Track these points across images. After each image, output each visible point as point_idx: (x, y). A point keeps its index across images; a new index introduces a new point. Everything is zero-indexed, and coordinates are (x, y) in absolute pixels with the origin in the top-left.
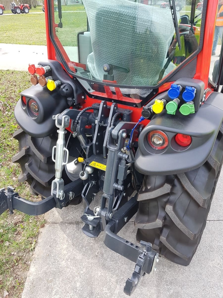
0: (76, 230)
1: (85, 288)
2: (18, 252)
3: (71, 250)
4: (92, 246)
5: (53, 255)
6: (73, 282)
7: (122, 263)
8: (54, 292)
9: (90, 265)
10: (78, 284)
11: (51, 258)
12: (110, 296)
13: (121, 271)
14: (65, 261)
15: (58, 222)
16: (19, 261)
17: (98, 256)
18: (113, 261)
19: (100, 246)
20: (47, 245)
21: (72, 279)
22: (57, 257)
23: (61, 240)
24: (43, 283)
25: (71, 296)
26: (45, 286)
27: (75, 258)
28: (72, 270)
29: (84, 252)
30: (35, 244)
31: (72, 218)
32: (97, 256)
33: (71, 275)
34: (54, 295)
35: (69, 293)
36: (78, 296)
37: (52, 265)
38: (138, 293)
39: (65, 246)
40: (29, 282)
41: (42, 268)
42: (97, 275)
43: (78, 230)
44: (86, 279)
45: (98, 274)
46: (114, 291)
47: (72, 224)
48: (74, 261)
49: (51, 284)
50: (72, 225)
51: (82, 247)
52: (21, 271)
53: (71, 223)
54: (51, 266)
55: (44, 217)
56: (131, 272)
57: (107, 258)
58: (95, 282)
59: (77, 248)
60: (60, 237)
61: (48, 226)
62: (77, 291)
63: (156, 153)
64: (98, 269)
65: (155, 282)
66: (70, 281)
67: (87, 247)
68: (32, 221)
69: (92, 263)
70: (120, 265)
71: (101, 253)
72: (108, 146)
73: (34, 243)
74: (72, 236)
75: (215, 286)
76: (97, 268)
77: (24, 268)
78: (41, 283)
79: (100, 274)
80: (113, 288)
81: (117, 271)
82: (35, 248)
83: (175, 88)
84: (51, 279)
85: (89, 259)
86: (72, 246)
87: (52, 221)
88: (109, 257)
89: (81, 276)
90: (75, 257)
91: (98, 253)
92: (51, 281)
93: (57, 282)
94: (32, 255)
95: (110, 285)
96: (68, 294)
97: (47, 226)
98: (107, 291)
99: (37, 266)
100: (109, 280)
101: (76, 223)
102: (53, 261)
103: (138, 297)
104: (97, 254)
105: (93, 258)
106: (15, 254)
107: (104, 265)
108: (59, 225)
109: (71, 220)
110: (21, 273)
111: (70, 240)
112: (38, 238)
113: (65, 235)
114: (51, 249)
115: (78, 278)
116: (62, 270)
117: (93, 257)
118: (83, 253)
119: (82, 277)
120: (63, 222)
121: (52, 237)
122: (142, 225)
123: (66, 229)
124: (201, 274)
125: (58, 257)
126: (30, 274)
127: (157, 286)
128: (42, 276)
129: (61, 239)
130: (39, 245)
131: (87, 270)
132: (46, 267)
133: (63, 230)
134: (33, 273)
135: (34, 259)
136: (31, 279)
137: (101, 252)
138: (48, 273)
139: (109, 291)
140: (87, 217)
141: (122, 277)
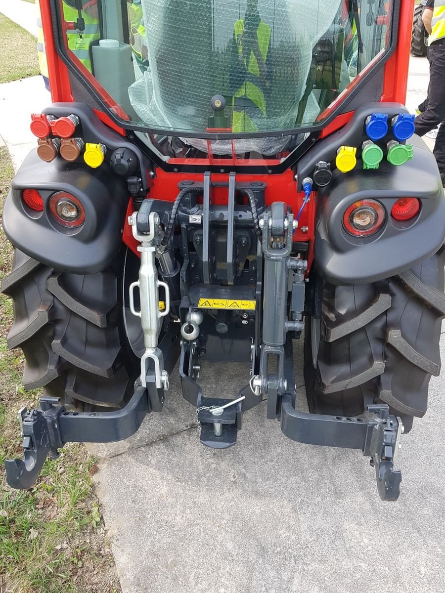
0: (167, 452)
1: (246, 547)
2: (70, 541)
3: (181, 492)
4: (216, 469)
5: (149, 516)
6: (218, 546)
7: (287, 477)
8: (191, 579)
9: (233, 503)
10: (230, 546)
11: (148, 522)
12: (297, 538)
13: (293, 490)
14: (180, 517)
15: (122, 452)
16: (81, 556)
17: (237, 481)
18: (268, 479)
19: (231, 464)
20: (126, 503)
21: (213, 541)
22: (159, 515)
23: (149, 482)
24: (160, 574)
25: (227, 571)
26: (167, 578)
27: (195, 503)
28: (204, 526)
29: (207, 485)
30: (99, 510)
31: (148, 432)
32: (235, 482)
33: (207, 536)
34: (196, 584)
35: (222, 568)
36: (242, 565)
37: (157, 534)
38: (339, 513)
39: (164, 490)
40: (131, 585)
41: (140, 548)
42: (255, 516)
43: (173, 450)
44: (239, 529)
45: (255, 511)
46: (298, 528)
47: (153, 445)
48: (199, 509)
49: (176, 569)
50: (155, 446)
51: (199, 477)
52: (98, 573)
53: (150, 444)
54: (157, 537)
55: (87, 451)
56: (309, 484)
57: (255, 478)
58: (258, 527)
59: (190, 483)
60: (144, 476)
61: (105, 465)
62: (235, 557)
63: (365, 243)
64: (250, 504)
65: (356, 483)
66: (211, 547)
67: (208, 475)
68: (62, 469)
69: (233, 498)
70: (284, 481)
71: (239, 475)
72: (267, 253)
73: (95, 509)
74: (166, 466)
75: (442, 451)
76: (248, 504)
77: (101, 565)
78: (156, 576)
79: (259, 511)
80: (294, 523)
81: (286, 493)
82: (102, 518)
83: (381, 119)
84: (172, 559)
85: (224, 493)
86: (179, 483)
87: (109, 453)
88: (258, 475)
89: (227, 529)
90: (196, 500)
91: (234, 477)
92: (175, 563)
93: (187, 560)
94: (106, 533)
95: (286, 520)
96: (221, 570)
97: (103, 467)
98: (288, 534)
99: (129, 550)
100: (280, 514)
101: (161, 440)
102: (156, 527)
103: (343, 518)
104: (233, 479)
105: (230, 489)
106: (65, 546)
107: (257, 492)
108: (129, 456)
109: (148, 437)
110: (100, 576)
111: (168, 473)
112: (98, 496)
113: (151, 470)
114: (138, 506)
115: (223, 535)
116: (185, 535)
117: (229, 487)
118: (207, 487)
119: (229, 530)
120: (133, 448)
121: (128, 484)
122: (342, 384)
123: (148, 457)
124: (413, 442)
125: (161, 515)
126: (123, 569)
127: (362, 489)
128: (151, 563)
129: (147, 479)
130: (107, 509)
131: (232, 514)
132: (149, 544)
133: (142, 462)
134: (127, 565)
135: (113, 540)
136: (132, 579)
137: (239, 471)
138: (158, 552)
139: (291, 532)
140: (211, 411)
141: (299, 500)
